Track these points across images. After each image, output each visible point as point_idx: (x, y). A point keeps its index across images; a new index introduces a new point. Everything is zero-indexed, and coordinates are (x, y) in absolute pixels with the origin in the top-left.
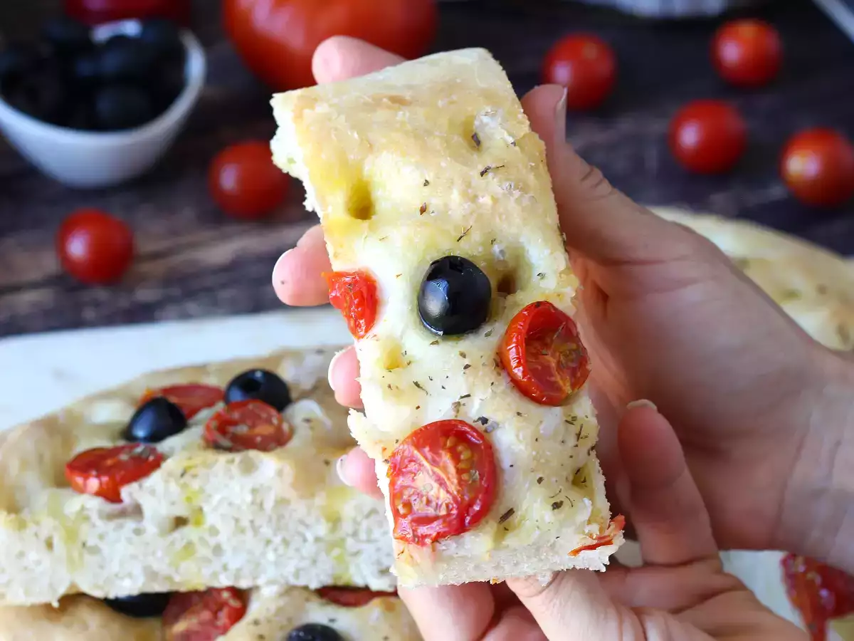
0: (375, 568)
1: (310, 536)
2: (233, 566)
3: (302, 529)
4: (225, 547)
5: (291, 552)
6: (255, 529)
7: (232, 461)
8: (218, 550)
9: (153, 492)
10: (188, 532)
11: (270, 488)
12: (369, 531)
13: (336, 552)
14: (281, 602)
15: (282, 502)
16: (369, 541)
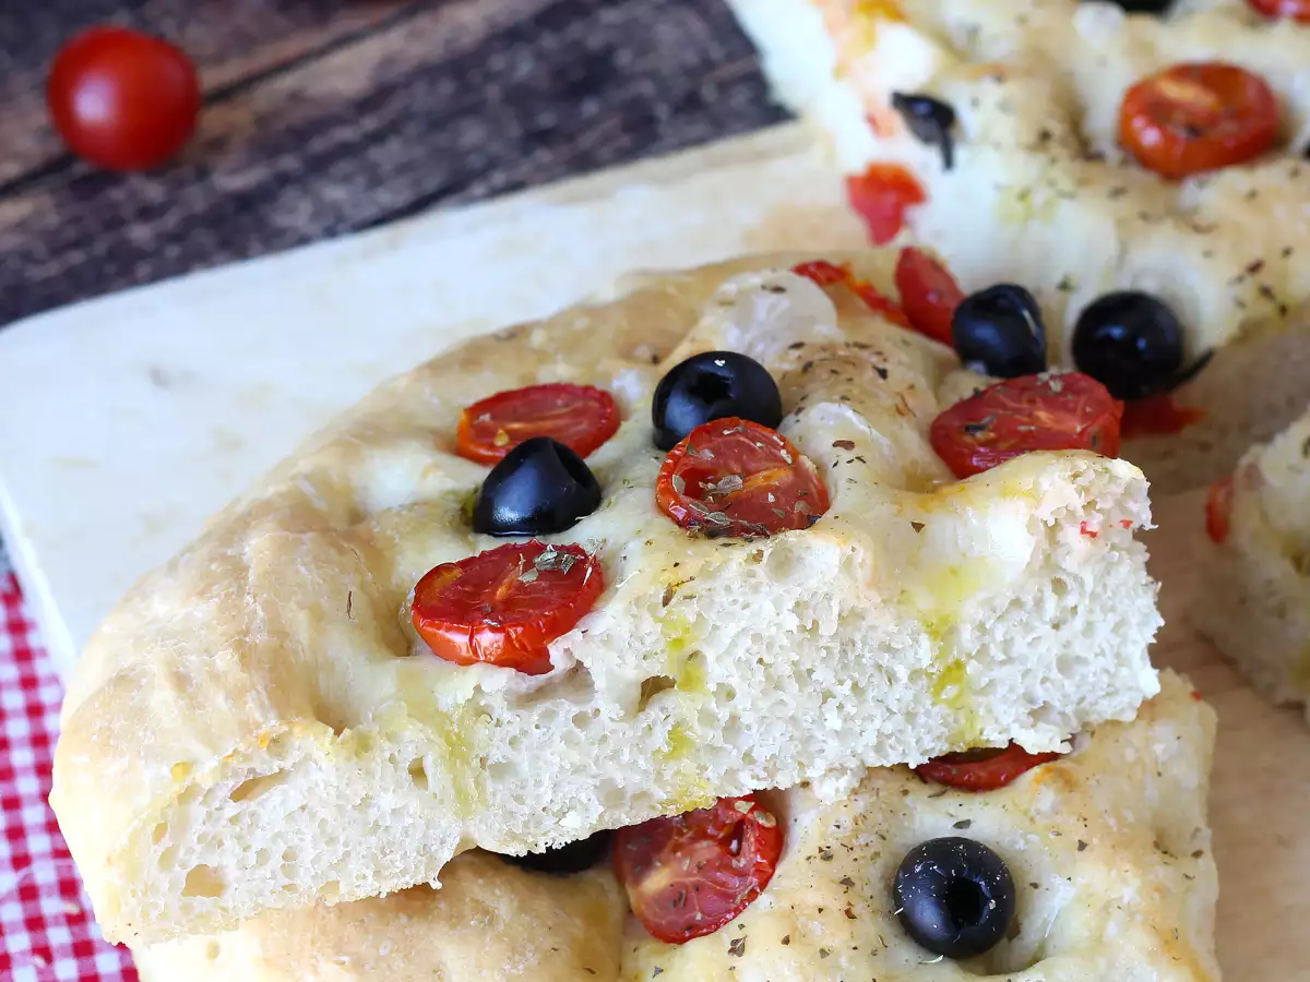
0: (1023, 710)
1: (902, 672)
2: (762, 754)
3: (885, 659)
4: (747, 718)
5: (870, 707)
6: (803, 676)
7: (758, 557)
8: (733, 726)
9: (607, 641)
10: (675, 702)
11: (828, 597)
12: (1007, 644)
13: (950, 691)
14: (860, 805)
15: (850, 617)
16: (1009, 660)
